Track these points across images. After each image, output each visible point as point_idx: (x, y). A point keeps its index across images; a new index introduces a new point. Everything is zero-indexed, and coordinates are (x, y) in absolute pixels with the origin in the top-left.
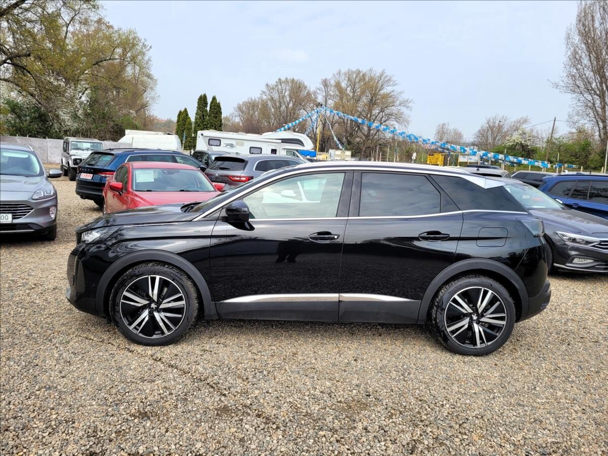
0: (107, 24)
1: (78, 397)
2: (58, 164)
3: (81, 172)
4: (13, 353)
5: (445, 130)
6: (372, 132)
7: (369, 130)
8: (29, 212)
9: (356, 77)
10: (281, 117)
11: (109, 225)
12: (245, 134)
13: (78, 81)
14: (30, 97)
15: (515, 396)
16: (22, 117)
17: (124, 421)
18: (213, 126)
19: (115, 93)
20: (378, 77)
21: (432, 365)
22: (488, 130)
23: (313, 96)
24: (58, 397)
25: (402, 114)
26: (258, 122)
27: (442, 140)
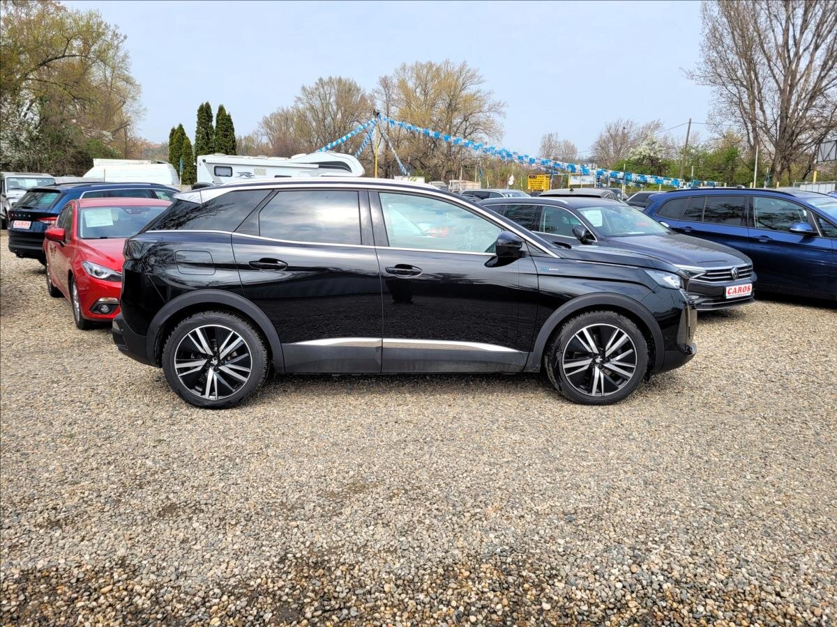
3: (13, 219)
5: (553, 143)
6: (453, 149)
7: (450, 146)
9: (427, 73)
10: (327, 134)
12: (266, 157)
13: (17, 90)
17: (25, 532)
18: (222, 149)
19: (77, 106)
20: (457, 71)
22: (609, 141)
23: (369, 101)
25: (492, 123)
26: (295, 142)
27: (548, 156)
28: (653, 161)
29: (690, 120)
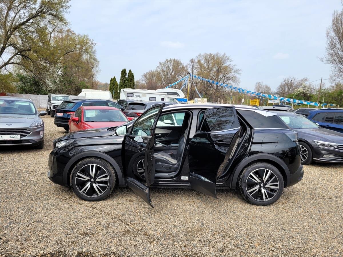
0: (73, 32)
1: (53, 226)
2: (45, 108)
3: (57, 112)
4: (20, 205)
5: (260, 86)
6: (219, 87)
7: (217, 86)
8: (29, 134)
9: (209, 57)
10: (168, 80)
11: (70, 138)
12: (147, 90)
13: (56, 63)
14: (30, 73)
15: (281, 225)
16: (26, 83)
17: (76, 237)
18: (129, 86)
19: (76, 69)
20: (221, 57)
21: (239, 210)
22: (285, 86)
23: (185, 68)
24: (43, 226)
25: (235, 77)
26: (155, 83)
27: (258, 91)
28: (305, 94)
29: (322, 78)
